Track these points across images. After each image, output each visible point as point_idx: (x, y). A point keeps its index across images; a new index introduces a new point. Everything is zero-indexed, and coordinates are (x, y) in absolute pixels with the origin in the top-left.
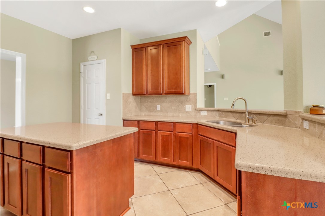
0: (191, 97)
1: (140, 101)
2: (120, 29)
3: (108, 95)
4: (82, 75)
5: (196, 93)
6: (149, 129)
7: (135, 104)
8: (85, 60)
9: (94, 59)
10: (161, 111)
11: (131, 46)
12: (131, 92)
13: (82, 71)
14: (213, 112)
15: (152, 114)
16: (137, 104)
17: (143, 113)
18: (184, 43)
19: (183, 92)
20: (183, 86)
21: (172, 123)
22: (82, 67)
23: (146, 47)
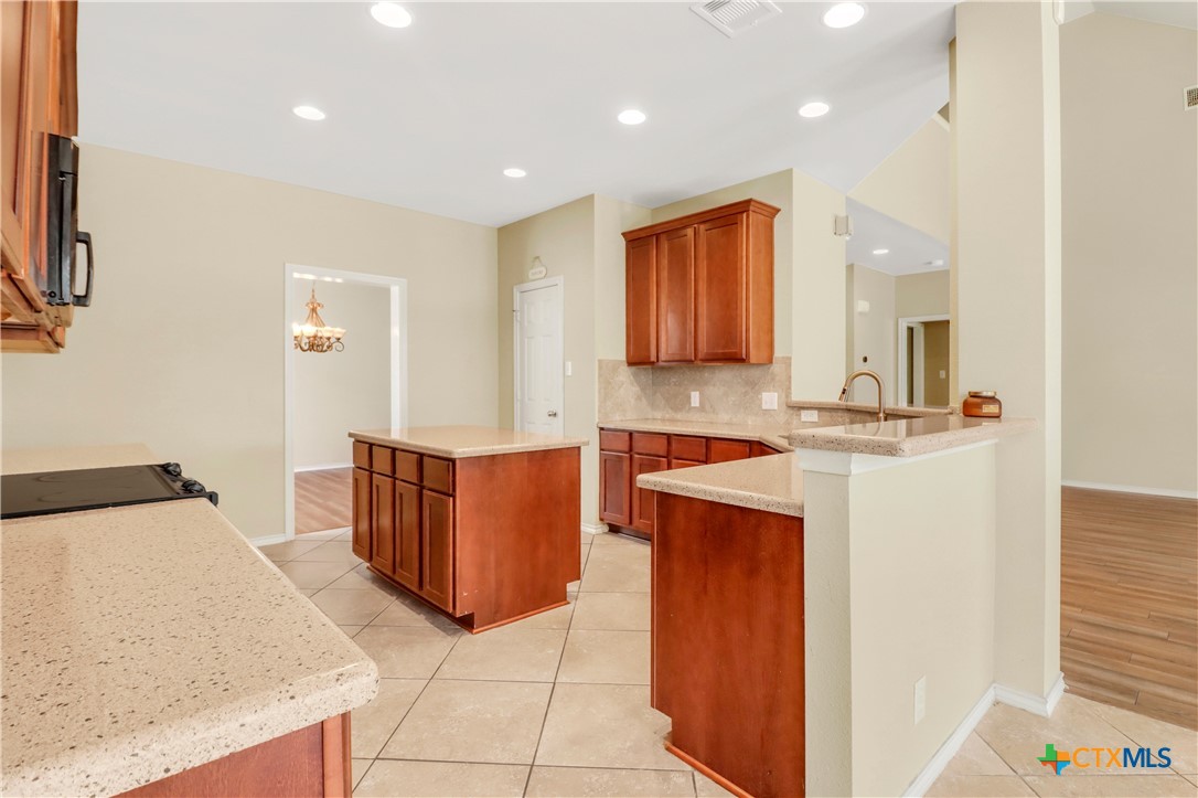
0: (776, 368)
1: (650, 382)
2: (592, 196)
3: (569, 364)
4: (518, 315)
5: (790, 358)
6: (652, 452)
7: (636, 389)
8: (521, 279)
9: (538, 276)
10: (702, 408)
11: (623, 234)
12: (624, 358)
13: (517, 306)
14: (834, 414)
15: (679, 416)
16: (643, 390)
17: (659, 415)
18: (748, 217)
19: (744, 357)
20: (744, 338)
21: (704, 440)
22: (517, 295)
23: (658, 235)
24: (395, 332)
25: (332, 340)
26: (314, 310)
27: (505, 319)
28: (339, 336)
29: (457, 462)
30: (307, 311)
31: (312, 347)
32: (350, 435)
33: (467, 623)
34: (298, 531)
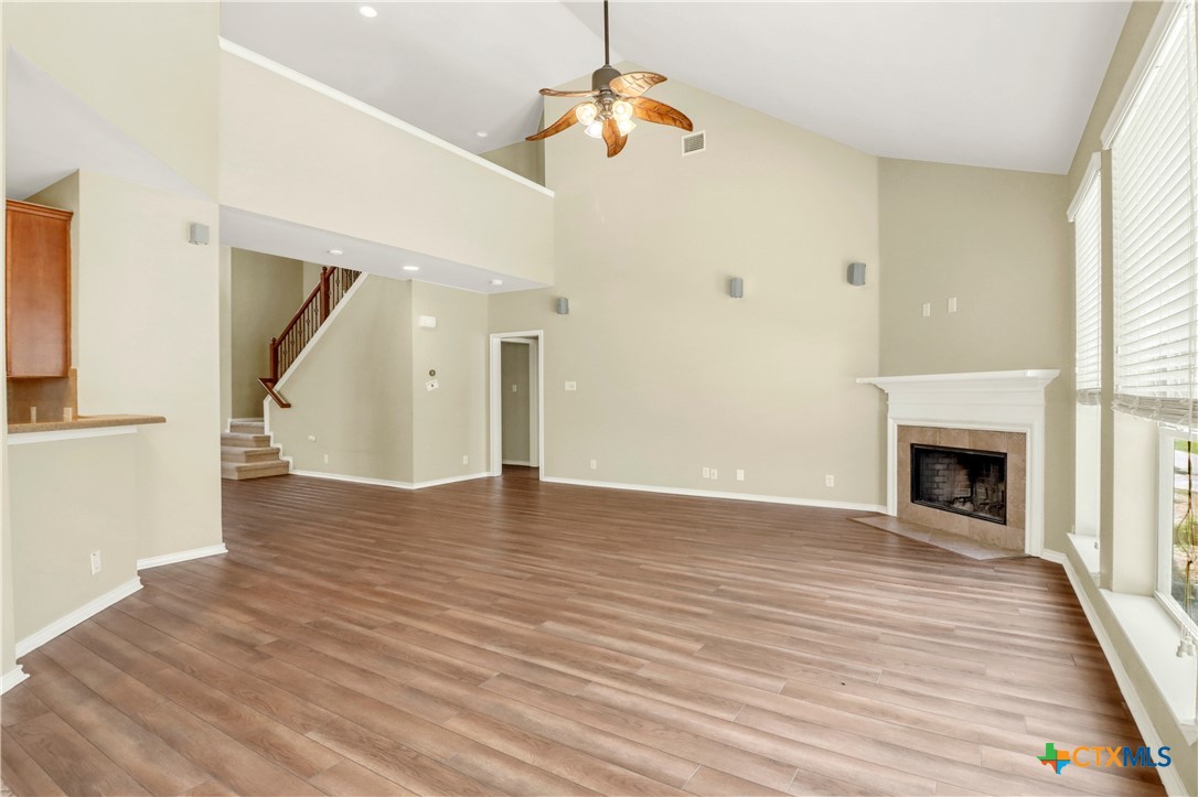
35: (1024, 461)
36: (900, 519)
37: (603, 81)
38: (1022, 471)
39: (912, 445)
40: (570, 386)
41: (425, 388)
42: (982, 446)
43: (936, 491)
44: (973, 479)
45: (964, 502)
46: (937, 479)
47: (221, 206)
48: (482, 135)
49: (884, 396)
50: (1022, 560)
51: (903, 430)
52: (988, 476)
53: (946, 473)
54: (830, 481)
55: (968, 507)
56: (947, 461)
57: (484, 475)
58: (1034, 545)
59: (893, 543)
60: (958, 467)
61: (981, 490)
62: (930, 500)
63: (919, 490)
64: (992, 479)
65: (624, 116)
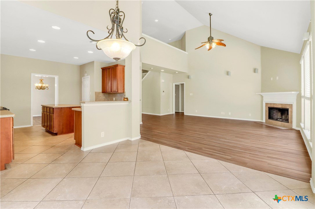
2: (94, 61)
4: (83, 83)
8: (83, 76)
9: (86, 75)
11: (101, 68)
12: (101, 91)
13: (83, 81)
18: (118, 67)
19: (117, 91)
20: (117, 88)
22: (83, 79)
23: (106, 69)
24: (56, 85)
25: (46, 87)
26: (41, 81)
27: (80, 84)
28: (47, 86)
29: (54, 109)
30: (40, 81)
31: (40, 89)
32: (42, 105)
33: (56, 134)
34: (33, 125)
35: (292, 110)
36: (266, 123)
37: (210, 39)
38: (292, 112)
39: (269, 107)
40: (191, 94)
41: (162, 94)
42: (284, 107)
43: (274, 117)
44: (282, 115)
45: (280, 119)
46: (274, 114)
47: (142, 63)
48: (170, 40)
49: (262, 97)
50: (292, 129)
51: (266, 104)
52: (285, 114)
53: (276, 113)
54: (250, 115)
55: (281, 120)
56: (276, 111)
57: (172, 113)
58: (294, 127)
59: (264, 126)
60: (279, 112)
61: (284, 117)
62: (273, 119)
63: (270, 117)
64: (286, 114)
65: (214, 45)
